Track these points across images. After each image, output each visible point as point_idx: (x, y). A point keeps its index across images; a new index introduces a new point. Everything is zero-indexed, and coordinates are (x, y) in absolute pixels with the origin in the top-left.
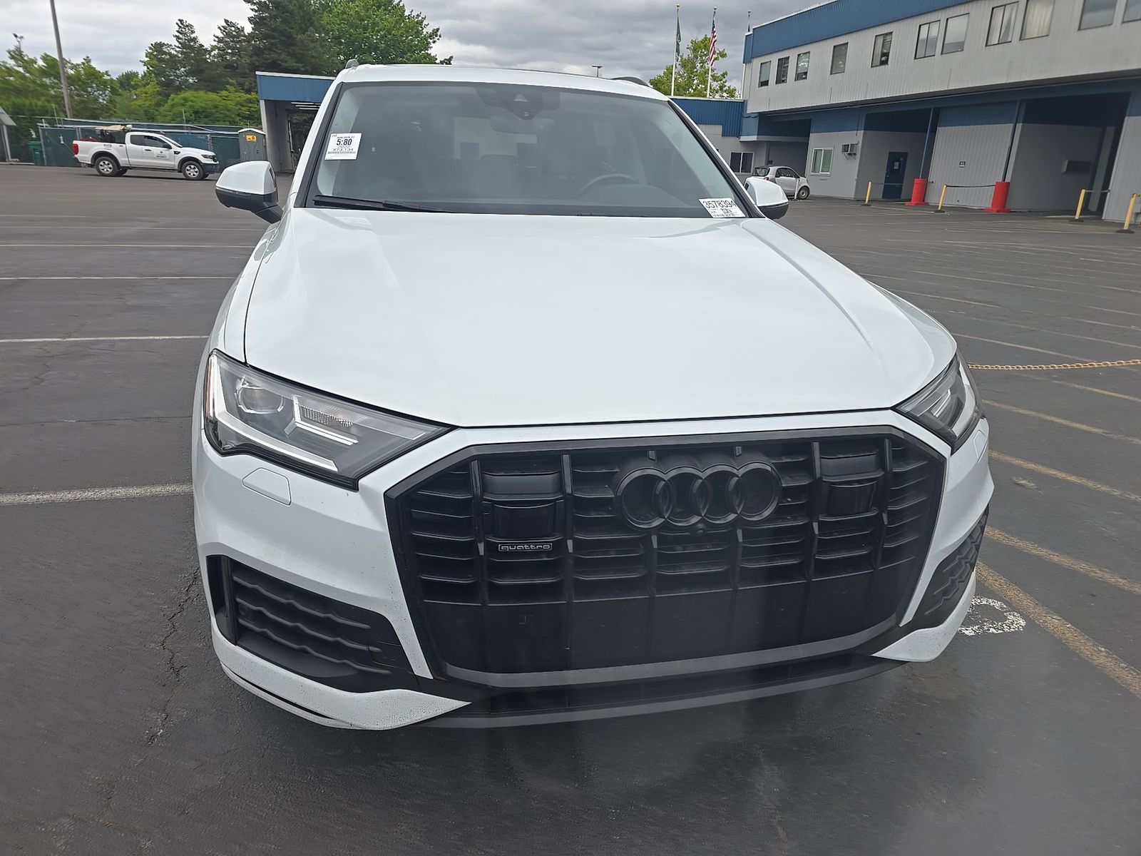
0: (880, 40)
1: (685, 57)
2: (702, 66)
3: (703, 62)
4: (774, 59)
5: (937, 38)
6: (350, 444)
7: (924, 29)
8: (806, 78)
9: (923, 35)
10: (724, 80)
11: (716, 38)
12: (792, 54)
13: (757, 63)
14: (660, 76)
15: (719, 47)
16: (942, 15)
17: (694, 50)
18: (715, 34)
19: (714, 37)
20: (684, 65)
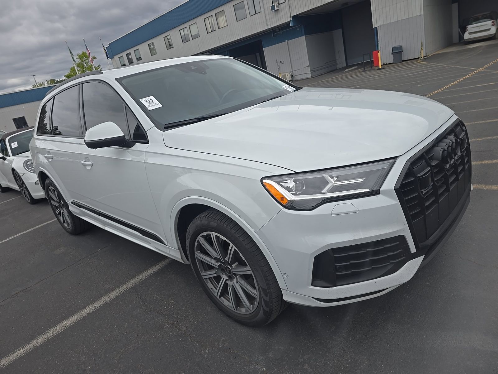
0: (166, 39)
1: (77, 62)
2: (87, 65)
3: (87, 63)
4: (124, 54)
5: (188, 34)
6: (362, 181)
7: (182, 31)
8: (141, 59)
9: (182, 34)
10: (100, 68)
11: (89, 51)
12: (131, 51)
13: (116, 58)
14: (69, 73)
15: (92, 55)
16: (187, 25)
17: (80, 59)
18: (88, 50)
19: (88, 51)
20: (78, 66)
